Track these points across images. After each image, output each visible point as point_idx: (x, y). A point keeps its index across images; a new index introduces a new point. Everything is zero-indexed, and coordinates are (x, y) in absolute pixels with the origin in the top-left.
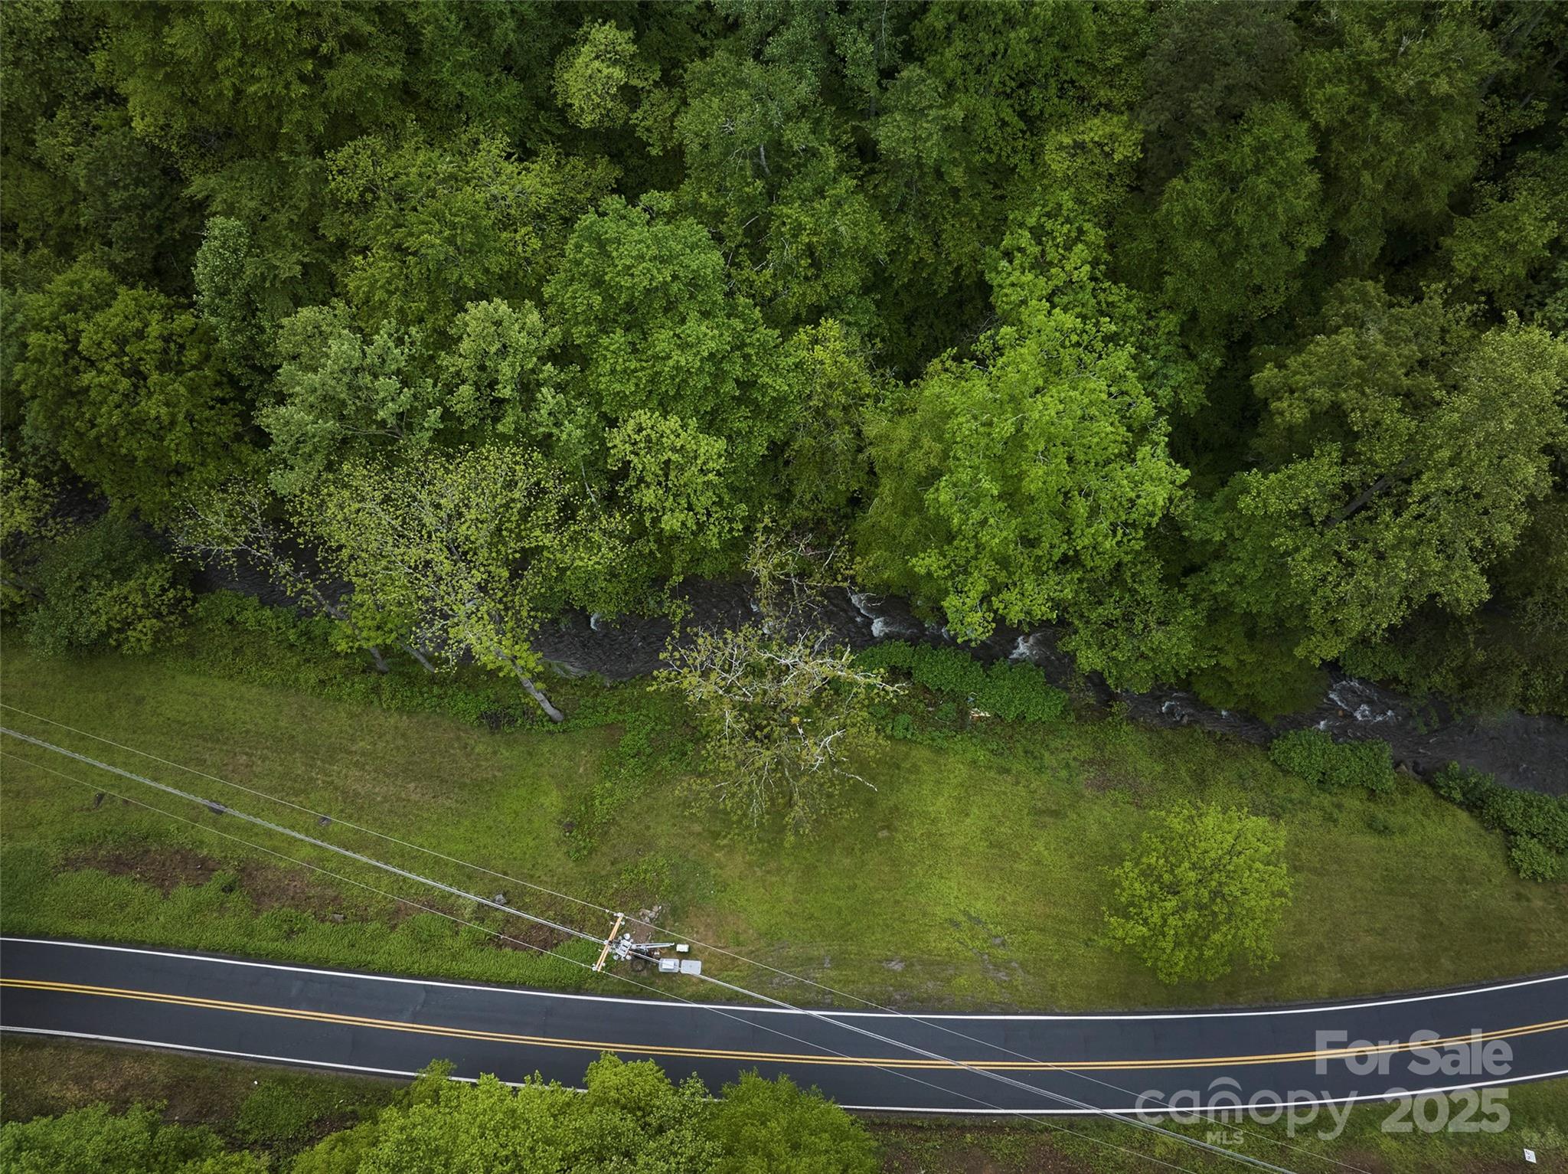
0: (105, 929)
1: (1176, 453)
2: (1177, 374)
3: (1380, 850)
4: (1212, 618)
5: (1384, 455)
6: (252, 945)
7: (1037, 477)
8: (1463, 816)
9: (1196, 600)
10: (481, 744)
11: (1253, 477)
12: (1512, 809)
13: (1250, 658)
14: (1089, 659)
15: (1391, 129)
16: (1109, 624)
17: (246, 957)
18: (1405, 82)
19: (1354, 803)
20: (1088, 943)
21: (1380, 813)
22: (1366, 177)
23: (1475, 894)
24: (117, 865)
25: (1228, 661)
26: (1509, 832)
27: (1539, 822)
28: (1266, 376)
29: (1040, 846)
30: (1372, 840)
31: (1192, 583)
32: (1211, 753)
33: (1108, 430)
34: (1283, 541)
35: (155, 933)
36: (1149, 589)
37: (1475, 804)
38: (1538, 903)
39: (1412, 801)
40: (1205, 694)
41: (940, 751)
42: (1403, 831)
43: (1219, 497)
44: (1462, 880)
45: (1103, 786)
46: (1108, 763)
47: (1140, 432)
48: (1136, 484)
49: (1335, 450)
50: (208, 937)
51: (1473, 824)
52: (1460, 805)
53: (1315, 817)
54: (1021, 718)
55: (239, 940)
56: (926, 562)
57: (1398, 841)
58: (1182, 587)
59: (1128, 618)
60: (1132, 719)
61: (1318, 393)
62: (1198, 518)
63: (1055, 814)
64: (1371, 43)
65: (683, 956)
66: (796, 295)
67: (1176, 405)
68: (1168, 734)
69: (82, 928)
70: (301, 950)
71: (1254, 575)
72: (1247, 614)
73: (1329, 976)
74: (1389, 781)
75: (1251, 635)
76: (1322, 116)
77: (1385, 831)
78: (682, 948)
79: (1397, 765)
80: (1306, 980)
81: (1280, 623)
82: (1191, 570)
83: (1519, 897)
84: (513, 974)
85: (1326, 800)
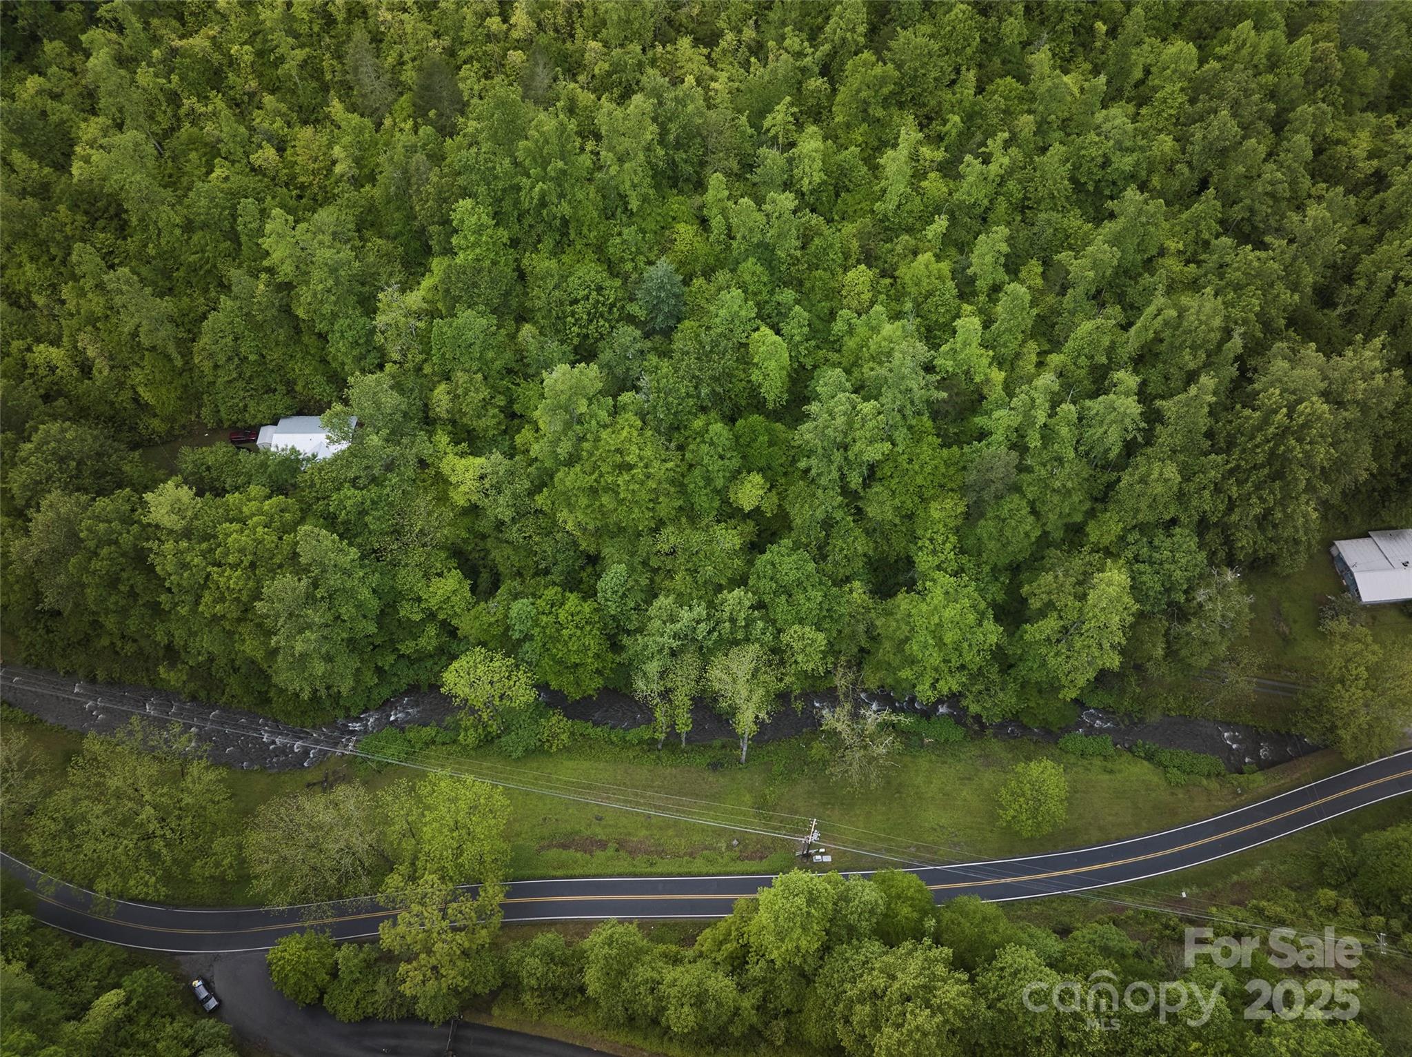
0: (570, 872)
1: (997, 619)
2: (993, 588)
3: (1111, 780)
4: (1023, 686)
5: (1072, 615)
6: (638, 870)
7: (949, 638)
8: (1146, 763)
9: (1015, 679)
10: (711, 777)
11: (1028, 626)
12: (1165, 756)
13: (1041, 702)
14: (974, 708)
15: (1056, 499)
16: (980, 693)
17: (636, 876)
18: (1058, 484)
19: (1097, 762)
20: (991, 831)
21: (1109, 765)
22: (1050, 515)
23: (1154, 795)
24: (565, 847)
25: (1032, 704)
26: (1166, 767)
27: (1177, 762)
28: (1025, 589)
29: (965, 793)
30: (1107, 777)
31: (1011, 671)
32: (1032, 748)
33: (971, 618)
34: (1043, 650)
35: (593, 872)
36: (994, 676)
37: (1150, 757)
38: (1181, 796)
39: (1123, 759)
40: (1025, 721)
41: (915, 757)
42: (1120, 771)
43: (1017, 635)
44: (1147, 790)
45: (988, 765)
46: (988, 756)
47: (983, 615)
48: (984, 635)
49: (1055, 614)
50: (618, 870)
51: (1151, 766)
52: (1145, 759)
53: (1081, 770)
54: (947, 741)
55: (632, 869)
56: (906, 673)
57: (1119, 776)
58: (1009, 675)
59: (988, 689)
60: (995, 736)
61: (1044, 596)
62: (1010, 644)
63: (969, 779)
64: (1043, 472)
65: (822, 854)
66: (841, 573)
67: (994, 600)
68: (1012, 742)
69: (560, 873)
70: (660, 870)
71: (1035, 666)
72: (1037, 683)
73: (1095, 835)
74: (1111, 750)
75: (1040, 692)
76: (1030, 496)
77: (1111, 772)
78: (822, 850)
79: (1115, 745)
80: (1086, 837)
81: (1052, 685)
82: (1011, 666)
83: (1173, 794)
84: (753, 869)
85: (1085, 762)
